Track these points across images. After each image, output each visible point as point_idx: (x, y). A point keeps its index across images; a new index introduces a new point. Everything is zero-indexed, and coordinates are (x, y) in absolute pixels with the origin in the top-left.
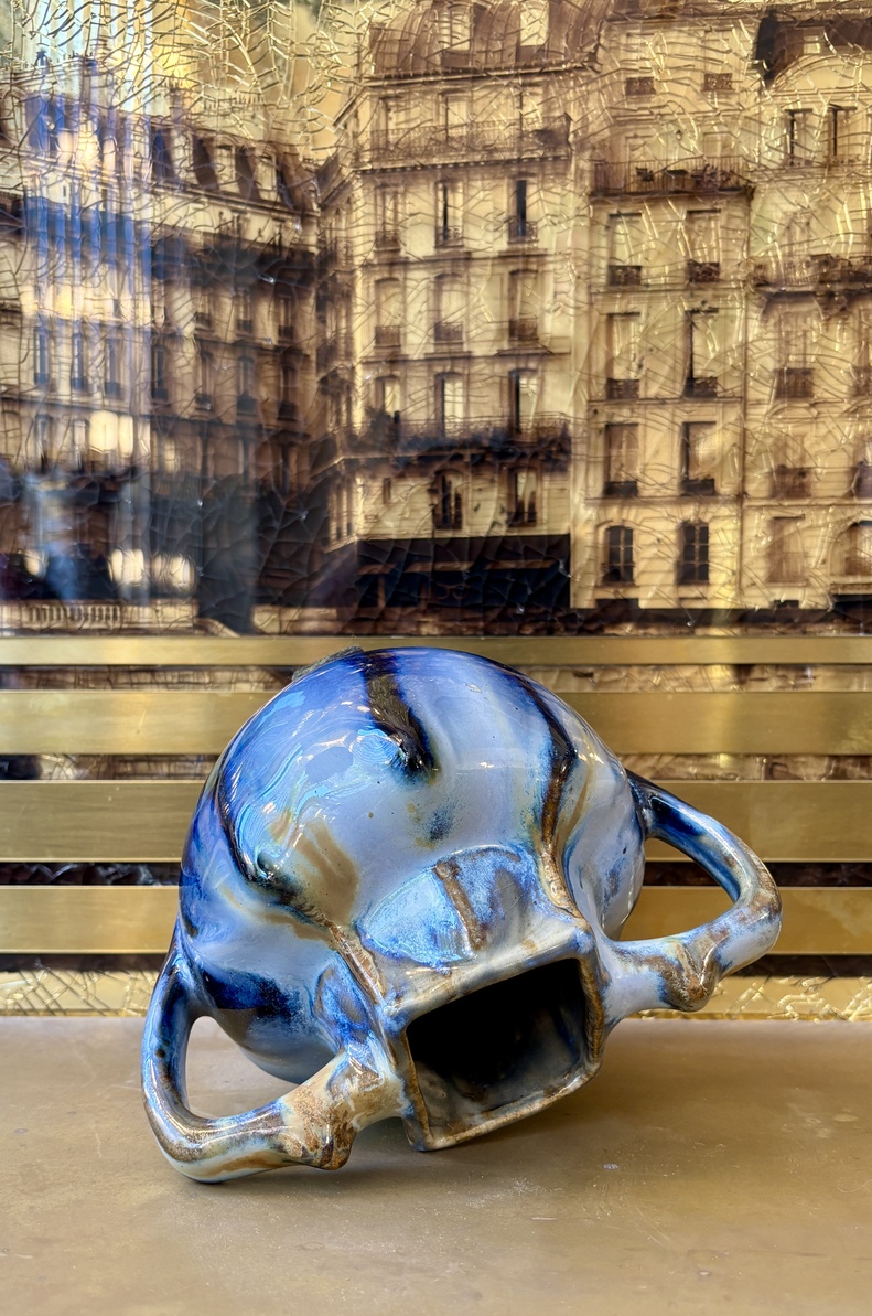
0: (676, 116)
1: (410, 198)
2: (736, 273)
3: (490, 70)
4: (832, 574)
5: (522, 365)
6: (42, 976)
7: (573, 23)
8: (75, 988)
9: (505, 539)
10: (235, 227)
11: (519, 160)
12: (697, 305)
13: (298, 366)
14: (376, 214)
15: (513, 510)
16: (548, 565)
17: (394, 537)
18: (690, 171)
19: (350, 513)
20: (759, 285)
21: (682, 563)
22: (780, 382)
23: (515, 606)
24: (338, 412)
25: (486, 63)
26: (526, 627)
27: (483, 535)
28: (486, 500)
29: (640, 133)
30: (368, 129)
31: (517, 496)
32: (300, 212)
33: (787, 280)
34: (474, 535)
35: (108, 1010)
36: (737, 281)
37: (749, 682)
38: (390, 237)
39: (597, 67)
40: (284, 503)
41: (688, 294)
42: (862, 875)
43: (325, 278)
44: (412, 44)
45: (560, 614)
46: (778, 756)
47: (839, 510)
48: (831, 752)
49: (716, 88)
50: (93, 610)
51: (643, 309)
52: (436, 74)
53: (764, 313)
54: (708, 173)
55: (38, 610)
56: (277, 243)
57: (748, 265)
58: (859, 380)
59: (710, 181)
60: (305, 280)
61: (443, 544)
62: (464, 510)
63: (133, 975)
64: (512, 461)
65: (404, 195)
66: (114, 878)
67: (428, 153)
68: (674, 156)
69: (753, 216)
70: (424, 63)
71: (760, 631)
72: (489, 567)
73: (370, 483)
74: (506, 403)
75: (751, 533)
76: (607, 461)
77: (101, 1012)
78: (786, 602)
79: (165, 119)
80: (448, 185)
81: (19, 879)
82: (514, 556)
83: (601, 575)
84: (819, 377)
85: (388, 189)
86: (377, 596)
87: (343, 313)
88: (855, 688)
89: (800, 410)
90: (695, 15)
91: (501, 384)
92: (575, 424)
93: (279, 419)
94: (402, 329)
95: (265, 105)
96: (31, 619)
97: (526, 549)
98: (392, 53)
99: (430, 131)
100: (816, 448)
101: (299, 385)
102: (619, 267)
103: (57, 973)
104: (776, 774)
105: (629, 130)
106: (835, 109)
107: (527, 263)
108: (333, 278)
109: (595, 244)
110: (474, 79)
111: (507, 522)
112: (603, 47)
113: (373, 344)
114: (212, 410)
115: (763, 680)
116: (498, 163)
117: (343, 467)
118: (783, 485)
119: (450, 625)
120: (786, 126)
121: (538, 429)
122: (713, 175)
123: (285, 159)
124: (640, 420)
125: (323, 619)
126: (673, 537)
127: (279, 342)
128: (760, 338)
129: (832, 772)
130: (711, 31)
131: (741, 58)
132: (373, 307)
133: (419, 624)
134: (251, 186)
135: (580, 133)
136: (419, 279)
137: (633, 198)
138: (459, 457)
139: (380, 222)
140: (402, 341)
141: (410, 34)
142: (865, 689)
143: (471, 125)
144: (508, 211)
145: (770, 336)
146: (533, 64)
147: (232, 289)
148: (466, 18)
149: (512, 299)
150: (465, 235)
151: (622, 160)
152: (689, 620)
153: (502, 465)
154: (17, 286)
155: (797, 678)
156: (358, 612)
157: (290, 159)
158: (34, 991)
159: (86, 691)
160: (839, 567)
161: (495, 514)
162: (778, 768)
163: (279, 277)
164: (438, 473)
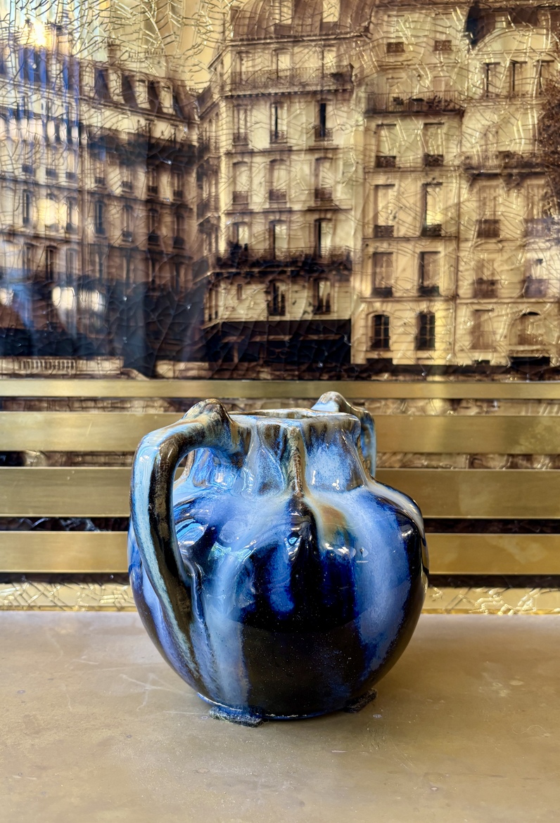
0: (417, 66)
1: (255, 113)
2: (453, 161)
3: (304, 36)
4: (510, 345)
5: (323, 216)
6: (26, 586)
7: (355, 8)
8: (46, 593)
9: (312, 322)
10: (147, 129)
11: (322, 91)
12: (429, 180)
13: (186, 215)
14: (233, 122)
15: (317, 304)
16: (337, 337)
17: (243, 320)
18: (425, 99)
19: (217, 306)
20: (467, 169)
21: (419, 337)
22: (480, 228)
23: (317, 363)
24: (210, 244)
25: (302, 32)
26: (324, 375)
27: (298, 319)
28: (300, 298)
29: (395, 76)
30: (230, 71)
31: (318, 296)
32: (187, 121)
33: (484, 166)
34: (293, 319)
35: (67, 606)
36: (454, 166)
37: (459, 409)
38: (242, 136)
39: (369, 35)
40: (176, 299)
41: (424, 174)
42: (527, 527)
43: (201, 162)
44: (257, 19)
45: (345, 367)
46: (477, 454)
47: (515, 305)
48: (509, 452)
49: (442, 49)
50: (59, 363)
51: (396, 183)
52: (271, 38)
53: (471, 185)
54: (437, 99)
55: (24, 362)
56: (173, 139)
57: (460, 156)
58: (527, 227)
59: (437, 106)
60: (190, 163)
61: (273, 325)
62: (287, 304)
63: (82, 586)
64: (315, 275)
65: (251, 110)
66: (70, 526)
67: (266, 86)
68: (416, 91)
69: (464, 127)
70: (264, 31)
71: (466, 378)
72: (301, 339)
73: (229, 287)
74: (312, 239)
75: (461, 319)
76: (374, 274)
77: (61, 607)
78: (483, 361)
79: (105, 63)
80: (278, 105)
81: (12, 527)
82: (317, 332)
83: (370, 344)
84: (504, 225)
85: (241, 107)
86: (233, 356)
87: (214, 182)
88: (523, 414)
89: (492, 244)
90: (429, 4)
91: (310, 227)
92: (355, 252)
93: (174, 248)
94: (249, 193)
95: (166, 56)
96: (20, 367)
97: (324, 328)
98: (244, 25)
99: (267, 72)
100: (501, 268)
101: (186, 227)
102: (382, 157)
103: (36, 584)
104: (475, 465)
105: (389, 73)
106: (514, 63)
107: (326, 153)
108: (207, 161)
109: (368, 143)
110: (294, 42)
111: (313, 311)
112: (373, 23)
113: (232, 202)
114: (133, 242)
115: (467, 408)
116: (308, 93)
117: (213, 278)
118: (481, 290)
119: (278, 373)
120: (484, 73)
121: (332, 256)
122: (440, 102)
123: (178, 88)
124: (394, 250)
125: (200, 369)
126: (413, 321)
127: (174, 200)
128: (468, 200)
129: (509, 464)
130: (439, 14)
131: (457, 31)
132: (232, 179)
133: (259, 372)
134: (157, 105)
135: (359, 75)
136: (260, 162)
137: (390, 115)
138: (284, 272)
139: (236, 127)
140: (249, 201)
141: (256, 13)
142: (529, 414)
143: (292, 69)
144: (315, 121)
145: (474, 199)
146: (330, 32)
147: (145, 167)
148: (290, 5)
149: (317, 176)
150: (288, 136)
151: (384, 92)
152: (423, 372)
153: (310, 277)
154: (12, 164)
155: (488, 407)
156: (221, 365)
157: (181, 89)
158: (21, 595)
159: (54, 412)
160: (515, 340)
161: (305, 307)
162: (476, 461)
163: (173, 161)
164: (271, 282)
